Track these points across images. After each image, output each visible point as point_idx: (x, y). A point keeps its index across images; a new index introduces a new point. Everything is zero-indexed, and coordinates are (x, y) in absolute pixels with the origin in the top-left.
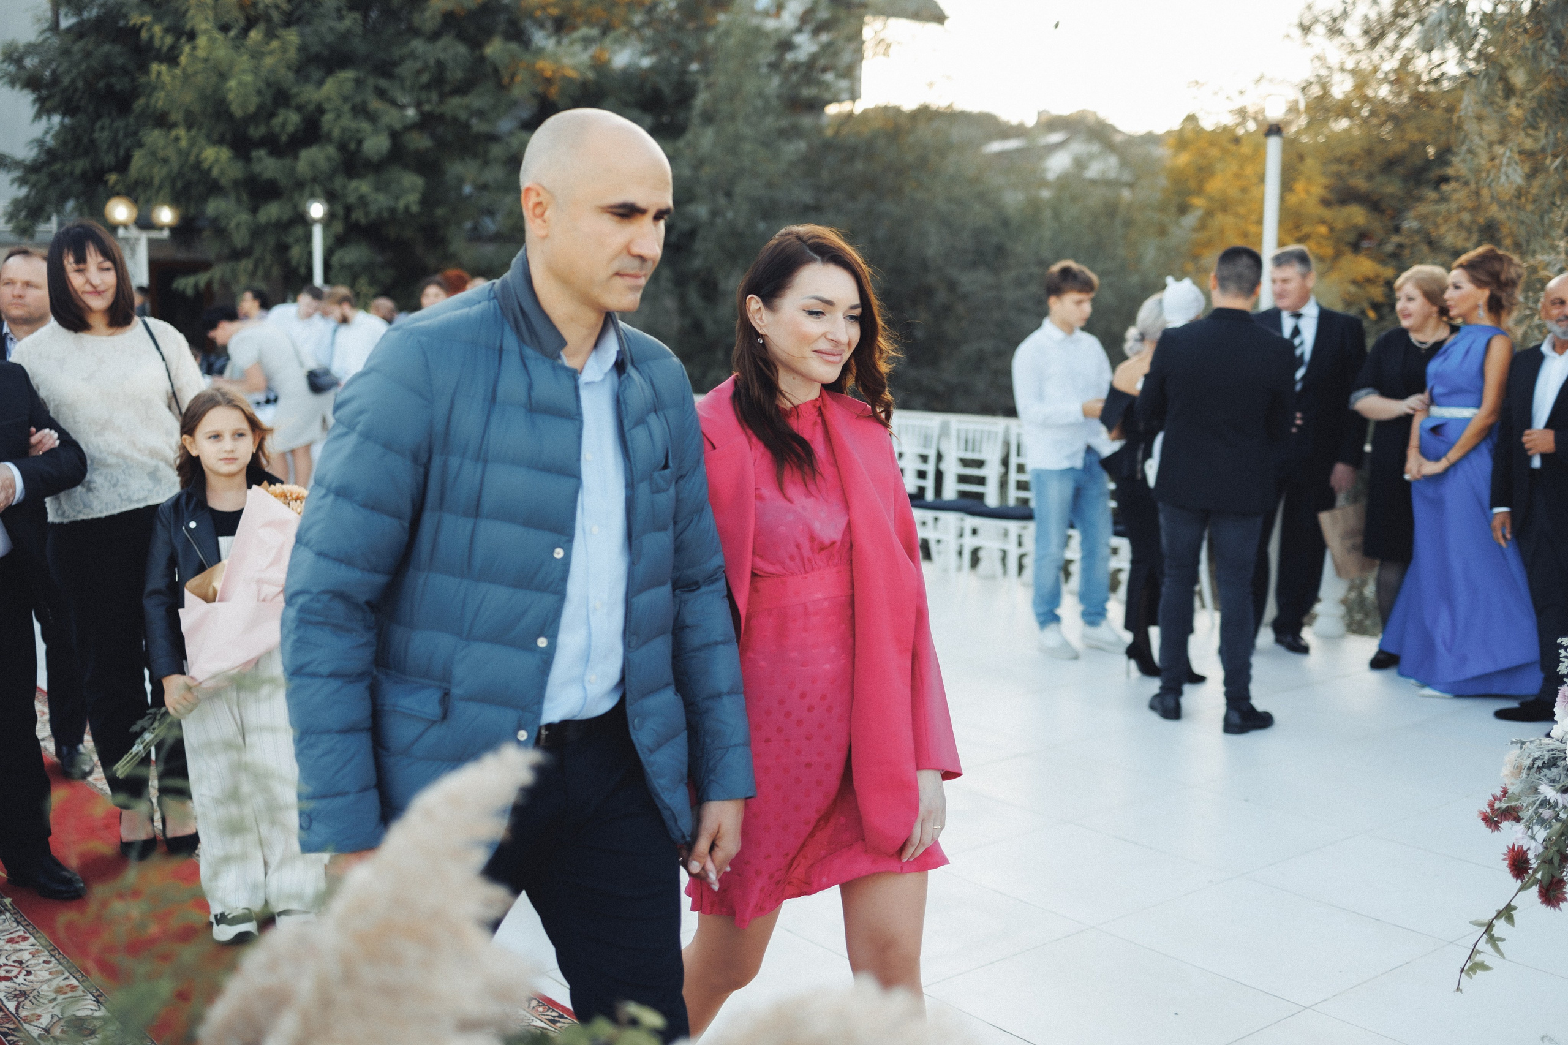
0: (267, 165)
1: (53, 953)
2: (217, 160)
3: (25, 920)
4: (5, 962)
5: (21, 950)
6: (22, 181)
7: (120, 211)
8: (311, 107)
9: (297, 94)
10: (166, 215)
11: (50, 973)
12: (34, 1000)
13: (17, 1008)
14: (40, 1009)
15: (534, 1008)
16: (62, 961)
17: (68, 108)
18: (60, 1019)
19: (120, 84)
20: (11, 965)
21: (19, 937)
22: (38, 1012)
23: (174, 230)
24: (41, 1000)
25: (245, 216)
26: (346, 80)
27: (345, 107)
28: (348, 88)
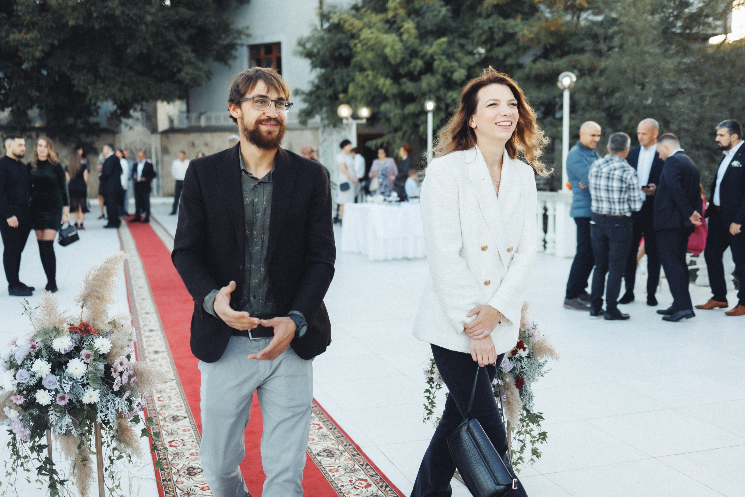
0: (409, 86)
2: (384, 85)
6: (305, 101)
7: (344, 111)
8: (427, 57)
9: (422, 50)
10: (365, 112)
17: (323, 65)
19: (345, 52)
23: (368, 119)
25: (398, 111)
26: (443, 42)
27: (443, 57)
28: (444, 46)
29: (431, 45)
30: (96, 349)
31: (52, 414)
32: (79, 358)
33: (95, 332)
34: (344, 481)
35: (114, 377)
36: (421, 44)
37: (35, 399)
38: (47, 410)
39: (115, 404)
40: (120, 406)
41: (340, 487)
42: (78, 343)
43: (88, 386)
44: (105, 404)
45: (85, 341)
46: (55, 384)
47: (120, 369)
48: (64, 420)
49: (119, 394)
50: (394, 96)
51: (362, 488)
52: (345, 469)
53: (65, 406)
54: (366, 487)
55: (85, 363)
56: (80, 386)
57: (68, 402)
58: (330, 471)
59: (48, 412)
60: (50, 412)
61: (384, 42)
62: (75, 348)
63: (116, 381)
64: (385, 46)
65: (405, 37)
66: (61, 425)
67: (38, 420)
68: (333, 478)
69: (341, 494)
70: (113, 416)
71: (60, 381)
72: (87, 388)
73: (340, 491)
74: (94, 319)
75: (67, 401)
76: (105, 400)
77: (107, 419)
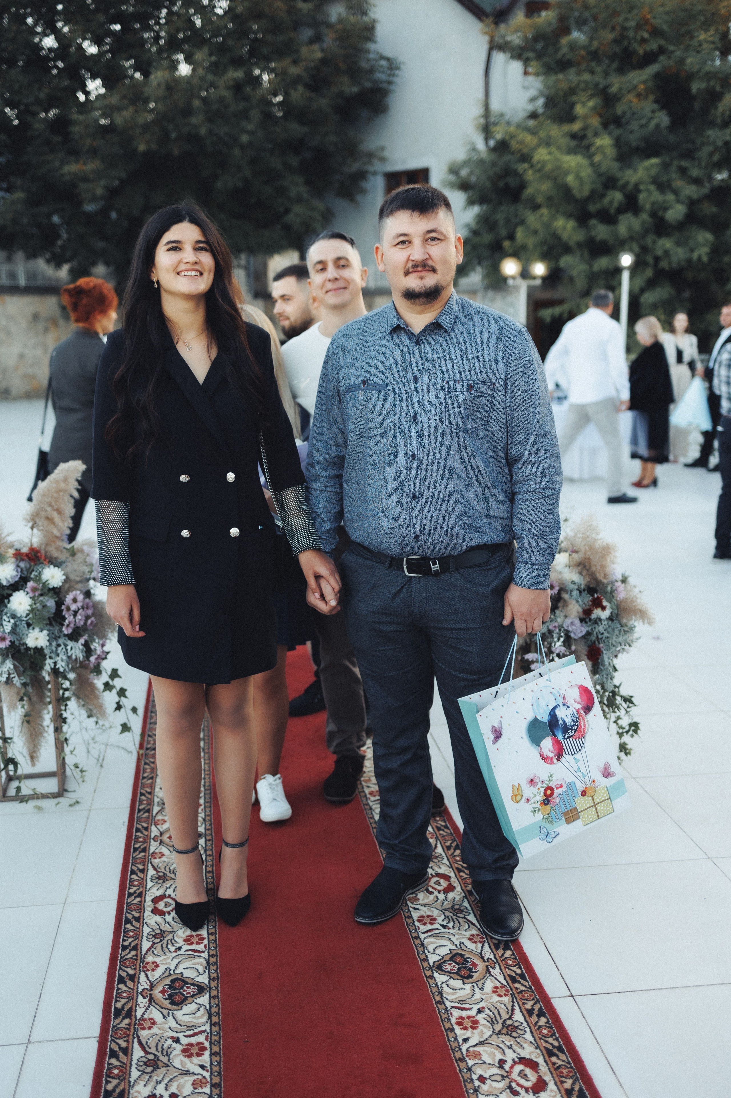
0: (600, 231)
2: (564, 228)
7: (510, 267)
9: (621, 178)
10: (539, 269)
19: (512, 182)
23: (544, 279)
25: (584, 267)
26: (653, 165)
27: (652, 188)
28: (655, 170)
29: (635, 169)
30: (44, 581)
32: (24, 590)
33: (45, 560)
35: (67, 616)
36: (620, 169)
39: (67, 650)
40: (73, 651)
42: (26, 573)
43: (34, 626)
44: (54, 649)
45: (33, 570)
47: (74, 607)
48: (5, 665)
49: (73, 637)
50: (579, 245)
53: (6, 648)
55: (30, 597)
56: (25, 625)
57: (10, 644)
61: (566, 166)
62: (20, 578)
63: (67, 621)
64: (566, 173)
65: (597, 158)
66: (2, 671)
72: (33, 629)
74: (46, 546)
75: (8, 643)
76: (54, 644)
77: (57, 667)
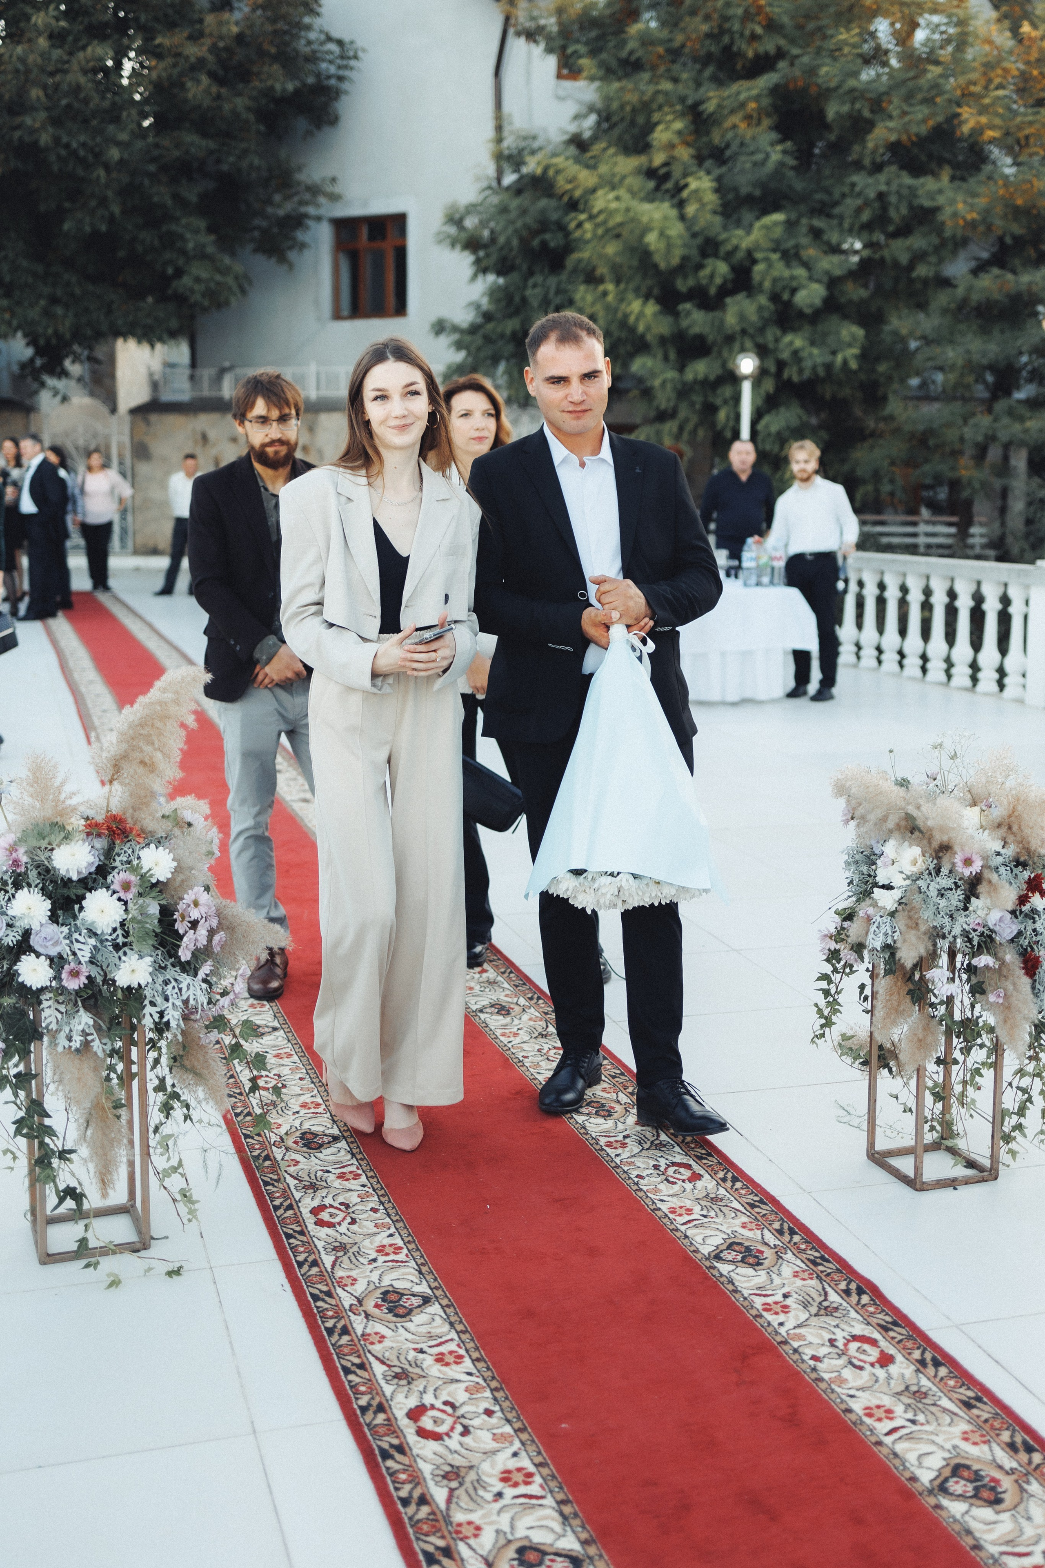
0: (696, 320)
1: (383, 1199)
2: (641, 315)
3: (361, 1153)
4: (332, 1203)
5: (349, 1190)
6: (459, 346)
8: (740, 255)
9: (727, 240)
11: (376, 1226)
12: (353, 1258)
13: (333, 1266)
14: (357, 1271)
15: (942, 1379)
16: (391, 1212)
17: (503, 267)
18: (377, 1287)
19: (555, 240)
20: (337, 1208)
21: (351, 1172)
22: (354, 1274)
24: (361, 1259)
25: (671, 374)
26: (776, 224)
27: (775, 257)
28: (778, 232)
29: (749, 229)
30: (144, 871)
31: (50, 1007)
32: (108, 888)
33: (139, 835)
34: (642, 1166)
35: (181, 932)
36: (725, 228)
37: (17, 974)
38: (38, 997)
39: (180, 990)
40: (191, 992)
41: (636, 1180)
42: (102, 858)
43: (126, 949)
44: (160, 989)
46: (57, 943)
47: (195, 914)
48: (77, 1020)
49: (191, 968)
50: (663, 340)
51: (684, 1181)
52: (640, 1143)
53: (79, 990)
54: (690, 1180)
55: (119, 899)
56: (111, 948)
57: (86, 982)
58: (609, 1144)
59: (40, 1003)
60: (45, 1004)
61: (645, 219)
62: (98, 867)
63: (185, 939)
64: (647, 229)
65: (691, 209)
66: (71, 1030)
67: (20, 1020)
68: (618, 1160)
69: (641, 1194)
70: (177, 1014)
71: (69, 937)
72: (125, 954)
73: (636, 1187)
74: (135, 810)
75: (83, 980)
76: (160, 979)
77: (165, 1020)
